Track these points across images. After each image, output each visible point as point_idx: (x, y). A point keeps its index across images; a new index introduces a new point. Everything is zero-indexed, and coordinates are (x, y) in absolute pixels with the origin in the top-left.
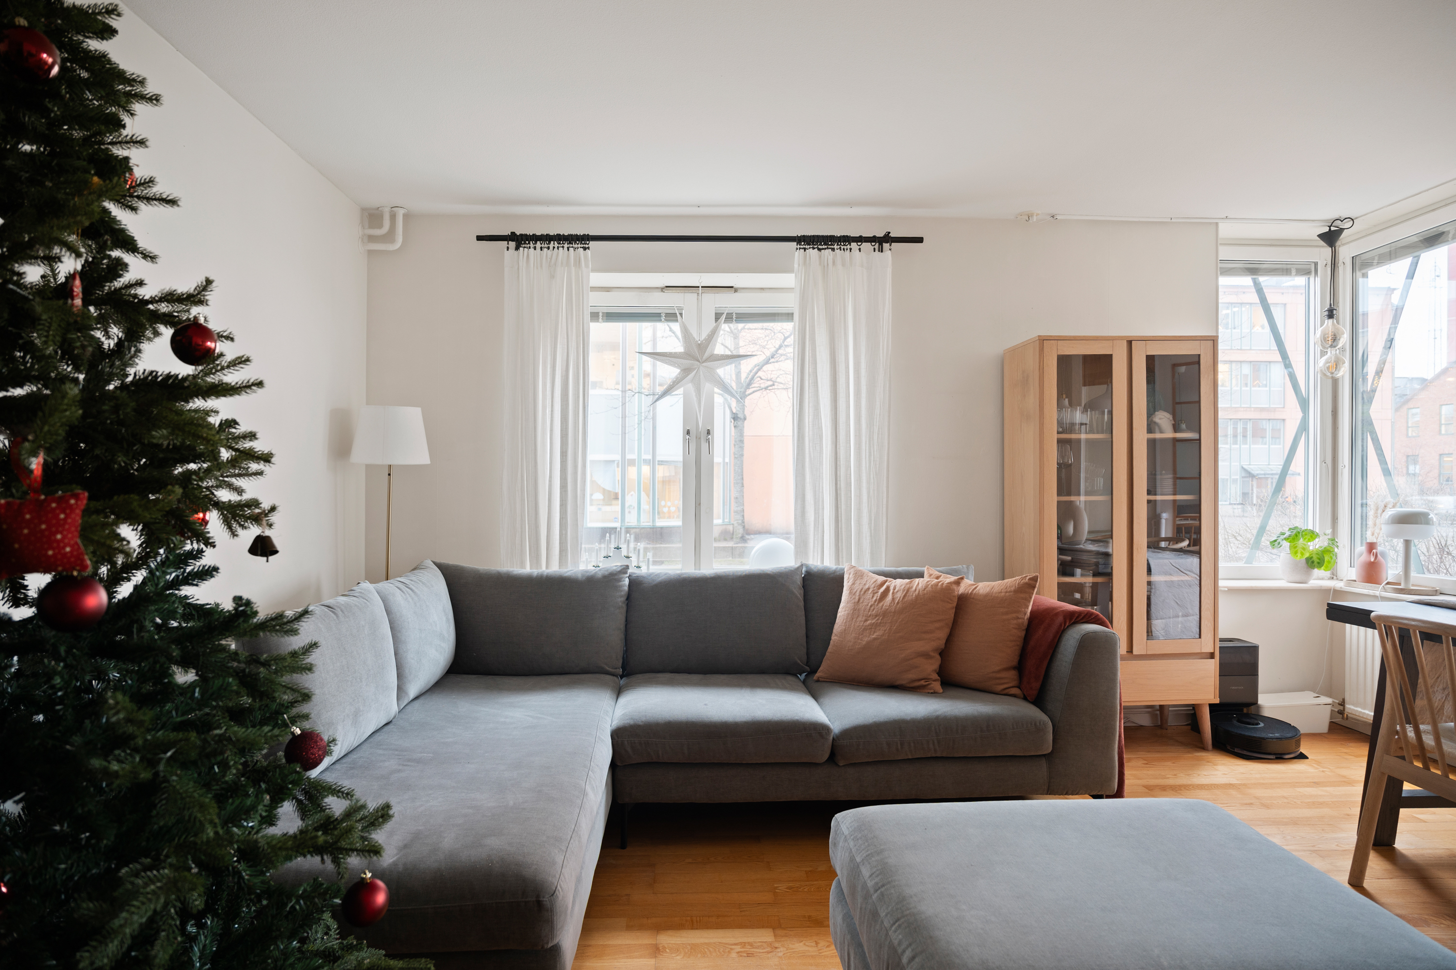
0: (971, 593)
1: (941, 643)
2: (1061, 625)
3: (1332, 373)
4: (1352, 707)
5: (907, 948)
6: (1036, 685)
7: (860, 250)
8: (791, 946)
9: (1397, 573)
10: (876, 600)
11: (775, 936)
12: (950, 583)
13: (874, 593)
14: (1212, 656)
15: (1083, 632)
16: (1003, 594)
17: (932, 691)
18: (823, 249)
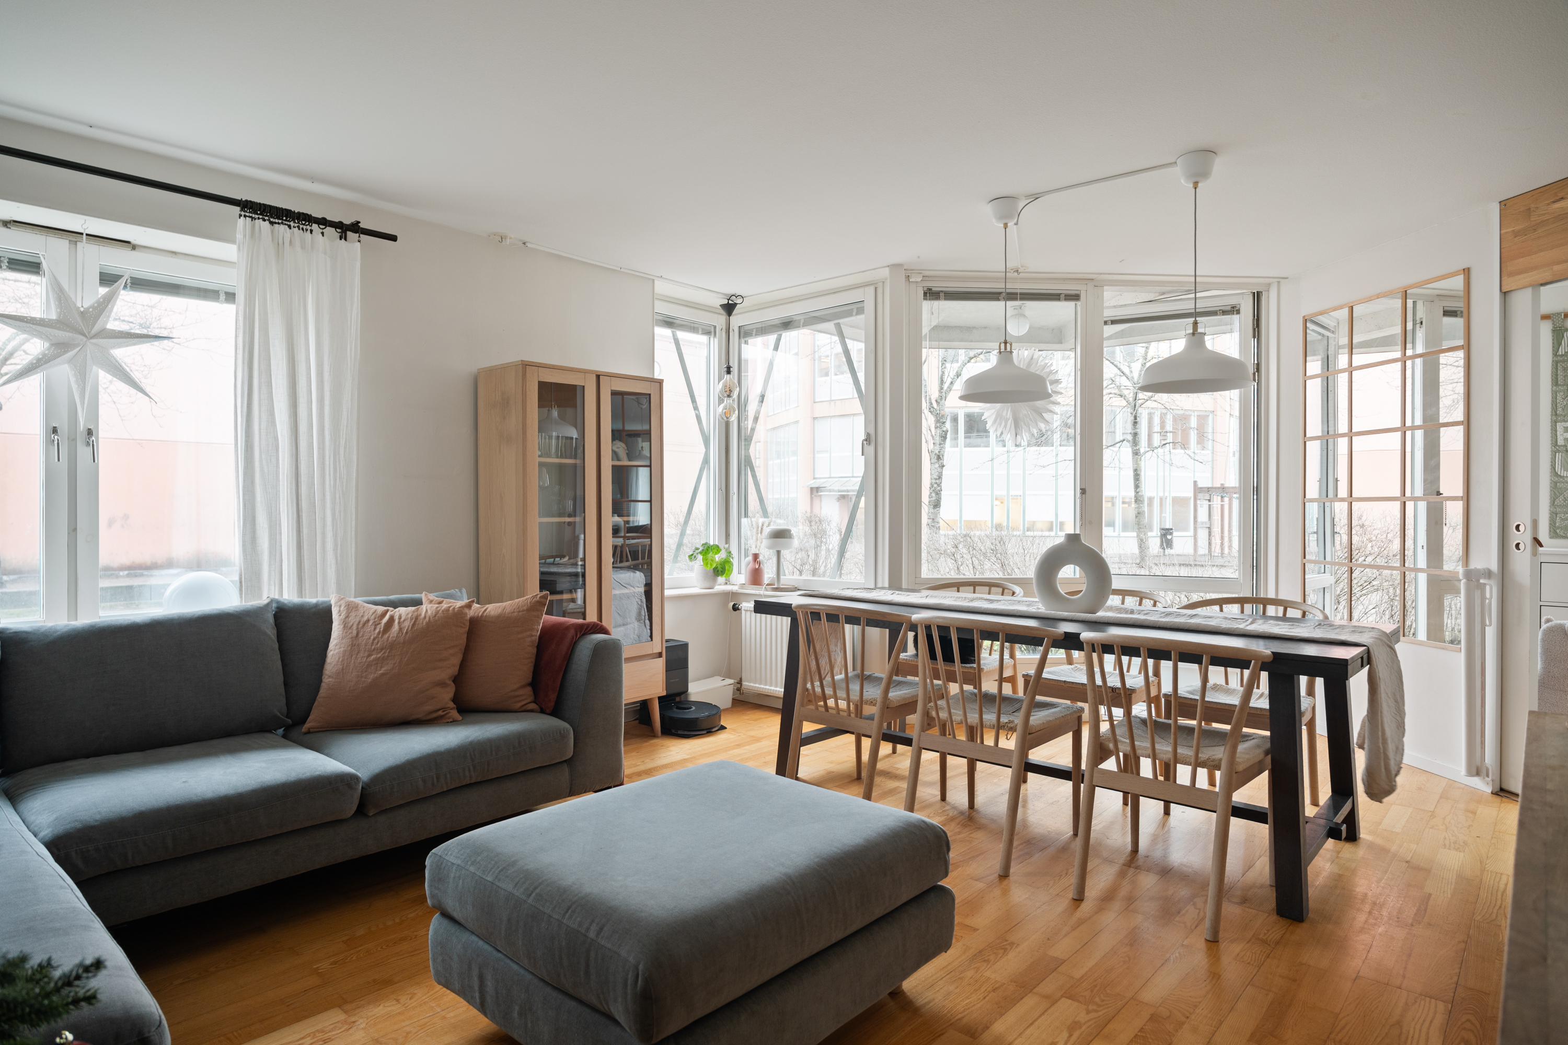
0: (482, 616)
1: (455, 670)
2: (573, 638)
3: (727, 418)
4: (747, 684)
5: (591, 924)
6: (553, 697)
7: (323, 233)
8: (370, 1014)
9: (772, 576)
10: (379, 632)
11: (346, 1012)
12: (462, 607)
13: (376, 625)
14: (660, 655)
15: (595, 642)
16: (516, 614)
17: (451, 720)
18: (276, 223)
